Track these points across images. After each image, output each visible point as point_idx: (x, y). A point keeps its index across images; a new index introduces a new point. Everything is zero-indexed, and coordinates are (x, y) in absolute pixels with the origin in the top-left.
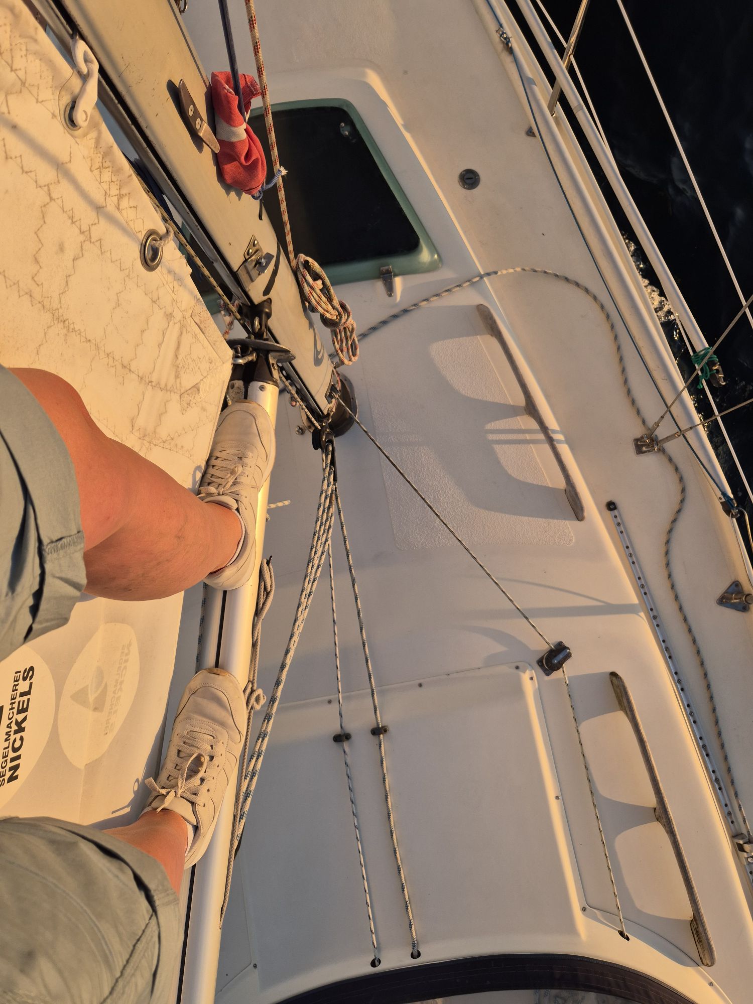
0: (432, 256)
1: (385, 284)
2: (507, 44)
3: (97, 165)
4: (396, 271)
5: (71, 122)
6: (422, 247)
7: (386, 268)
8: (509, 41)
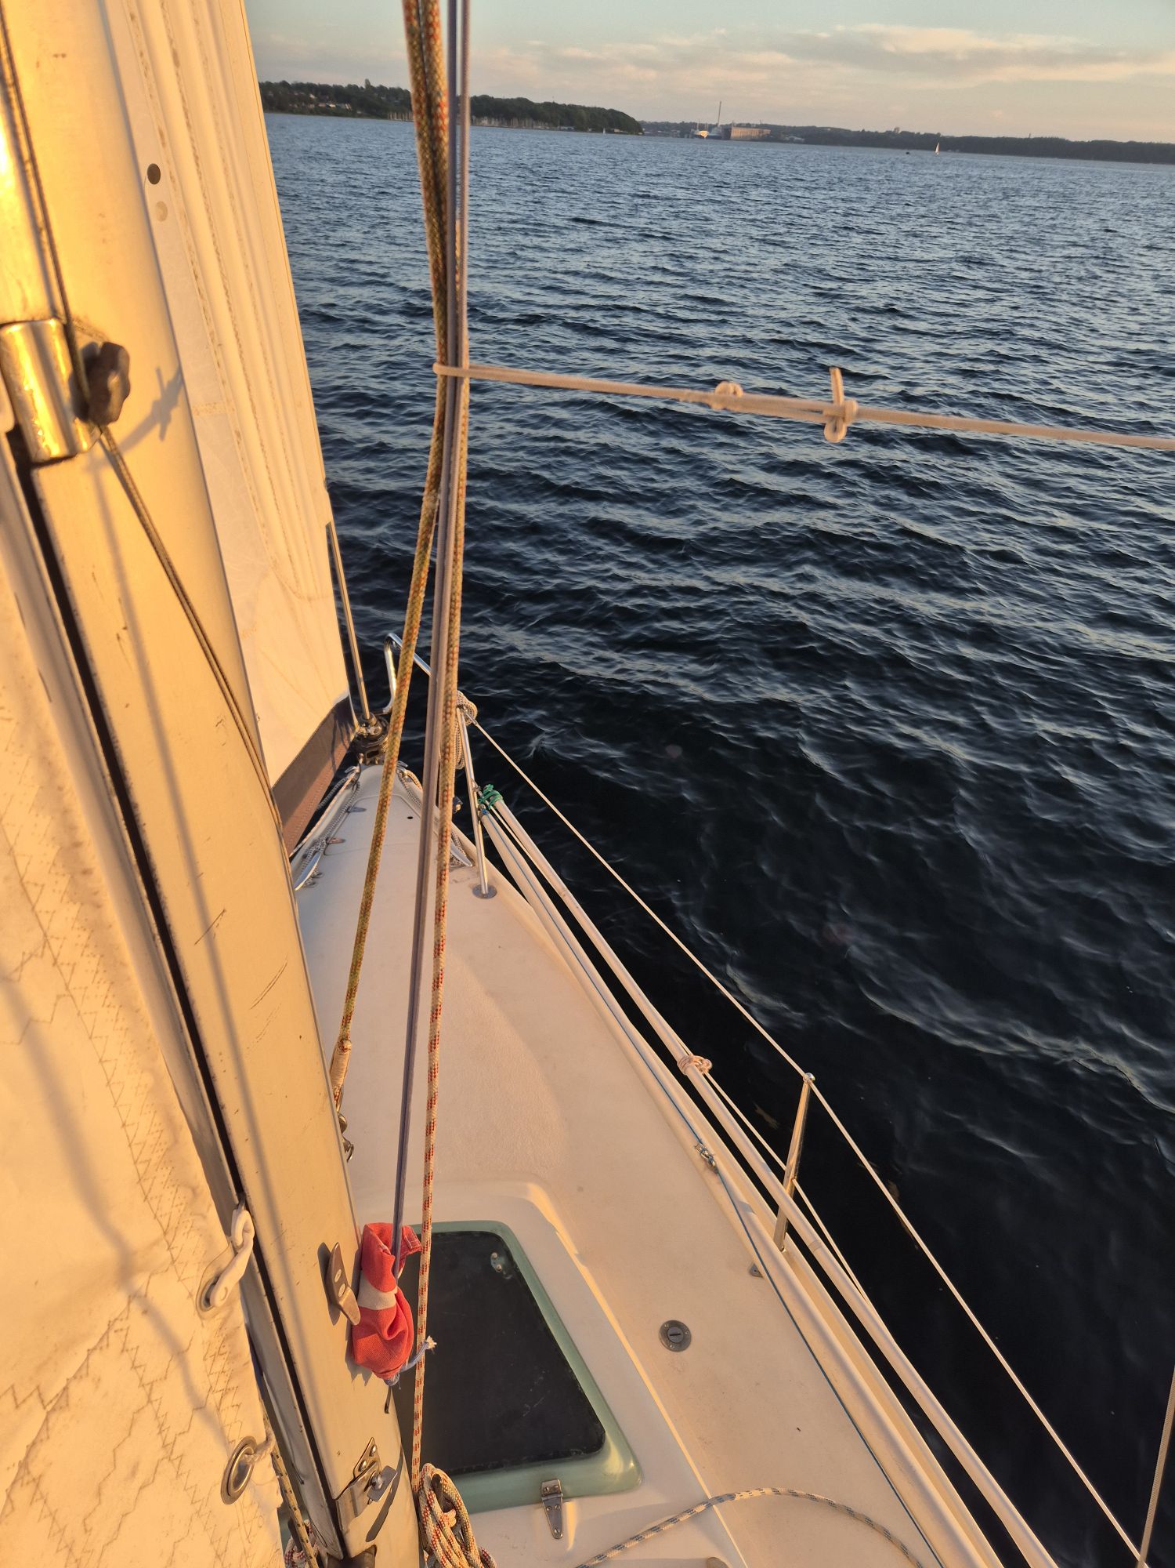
0: (626, 1464)
1: (549, 1514)
2: (711, 1164)
3: (212, 1353)
4: (568, 1489)
5: (207, 1301)
6: (609, 1448)
7: (551, 1483)
8: (712, 1159)
